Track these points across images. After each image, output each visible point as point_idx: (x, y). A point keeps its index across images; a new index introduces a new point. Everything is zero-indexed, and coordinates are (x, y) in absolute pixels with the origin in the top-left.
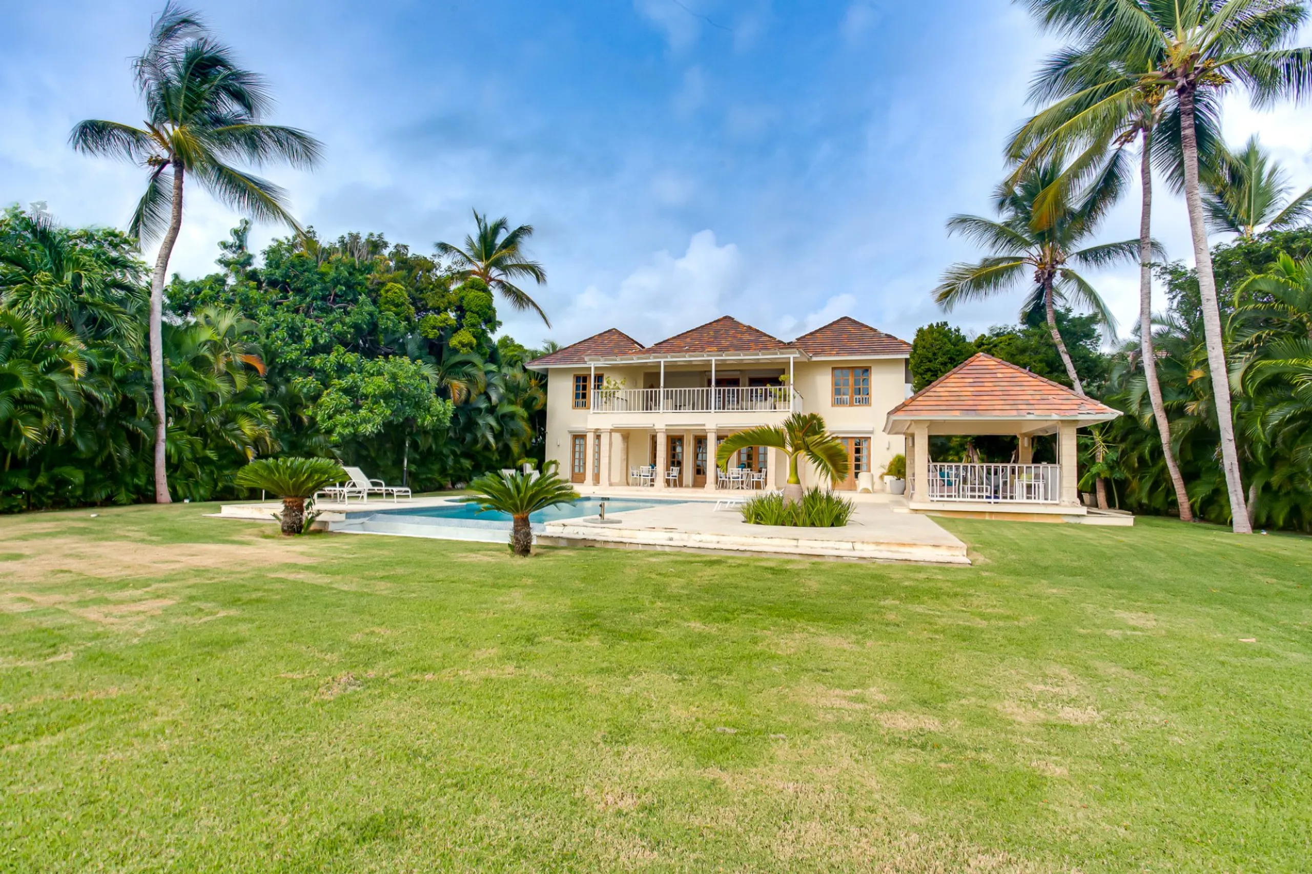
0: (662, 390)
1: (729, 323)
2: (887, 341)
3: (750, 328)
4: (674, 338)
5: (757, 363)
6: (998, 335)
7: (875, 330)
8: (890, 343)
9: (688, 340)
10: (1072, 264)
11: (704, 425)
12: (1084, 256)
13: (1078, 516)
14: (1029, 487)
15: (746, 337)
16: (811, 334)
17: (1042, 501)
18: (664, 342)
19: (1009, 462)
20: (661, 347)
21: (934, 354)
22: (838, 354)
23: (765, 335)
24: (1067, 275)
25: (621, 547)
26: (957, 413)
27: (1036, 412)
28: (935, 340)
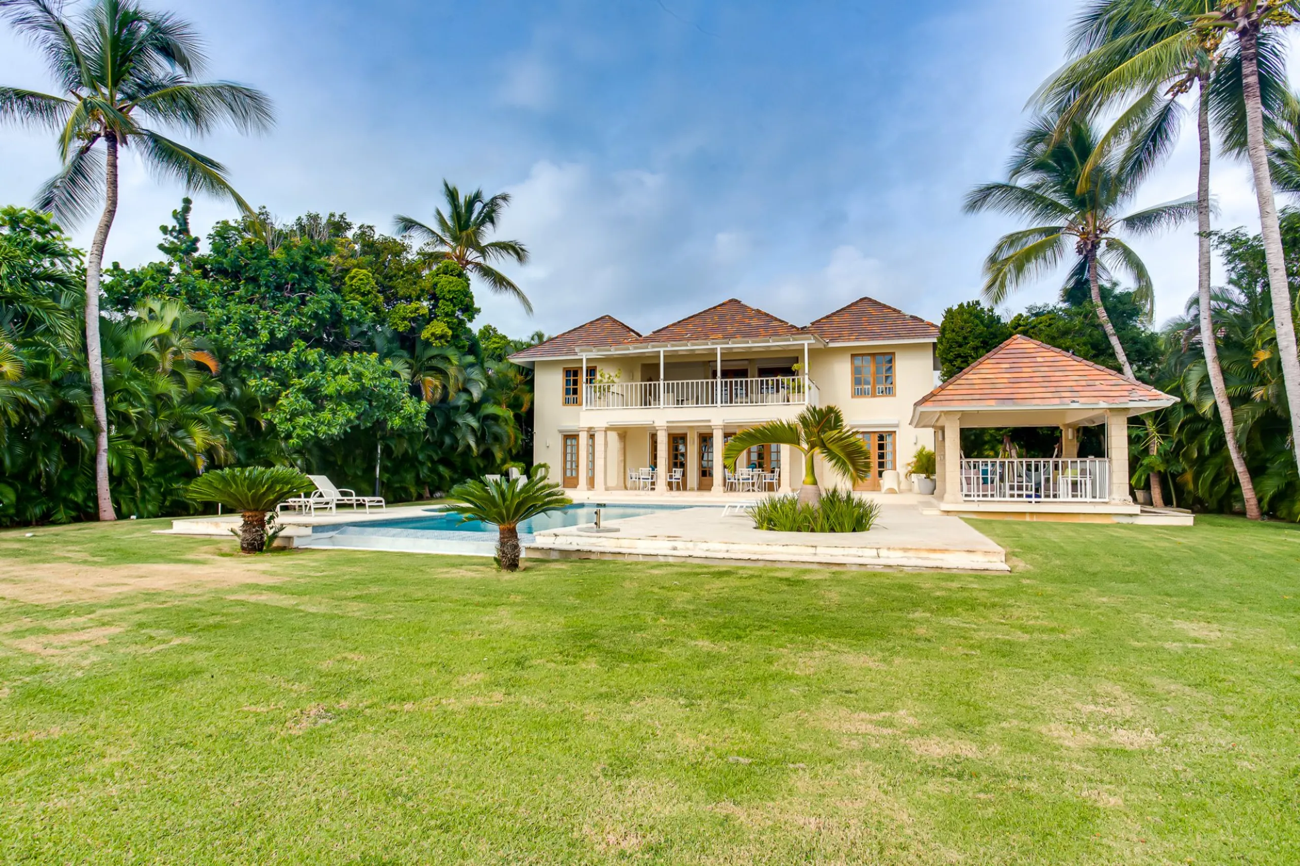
0: (662, 383)
1: (735, 307)
2: (912, 324)
3: (758, 311)
4: (674, 325)
5: (768, 351)
6: (1037, 315)
7: (899, 312)
8: (916, 324)
9: (690, 327)
10: (1118, 232)
11: (709, 421)
12: (1132, 222)
13: (1131, 515)
14: (1074, 484)
15: (754, 322)
16: (828, 317)
17: (1089, 499)
18: (664, 329)
19: (1051, 457)
20: (659, 335)
21: (965, 338)
22: (857, 339)
23: (776, 319)
24: (1112, 245)
25: (620, 558)
26: (993, 402)
27: (1082, 400)
28: (966, 322)
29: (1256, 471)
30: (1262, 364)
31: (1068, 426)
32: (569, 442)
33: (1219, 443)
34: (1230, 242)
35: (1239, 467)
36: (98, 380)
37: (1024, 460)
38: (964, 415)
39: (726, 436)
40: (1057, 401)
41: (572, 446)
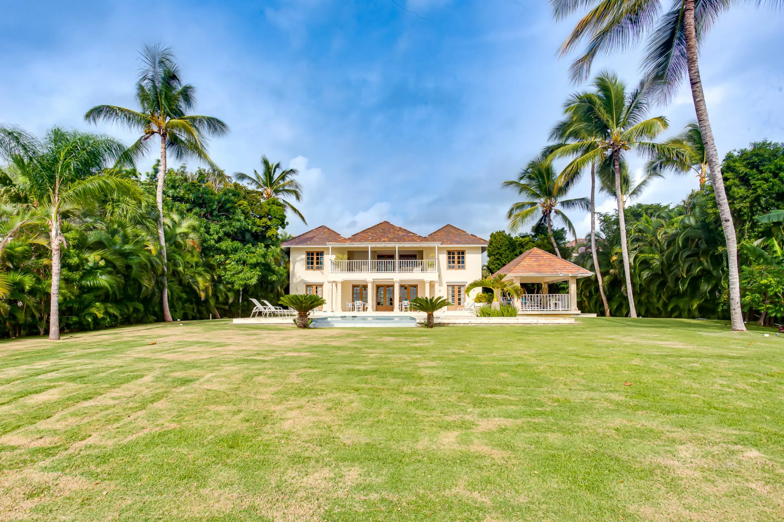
0: (370, 261)
1: (388, 225)
2: (472, 238)
3: (400, 228)
4: (361, 232)
5: (412, 247)
6: (523, 237)
7: (465, 232)
8: (474, 239)
9: (369, 234)
10: (558, 207)
11: (393, 279)
12: (563, 203)
13: (577, 314)
14: (556, 304)
15: (401, 233)
16: (434, 233)
17: (561, 309)
18: (356, 234)
20: (355, 238)
21: (501, 246)
22: (451, 244)
23: (411, 233)
24: (557, 212)
26: (534, 273)
27: (564, 273)
28: (501, 239)
29: (609, 299)
30: (613, 261)
31: (545, 283)
32: (308, 289)
33: (597, 289)
34: (604, 217)
35: (604, 298)
36: (165, 254)
37: (530, 295)
38: (522, 278)
39: (401, 286)
40: (555, 273)
41: (310, 290)
